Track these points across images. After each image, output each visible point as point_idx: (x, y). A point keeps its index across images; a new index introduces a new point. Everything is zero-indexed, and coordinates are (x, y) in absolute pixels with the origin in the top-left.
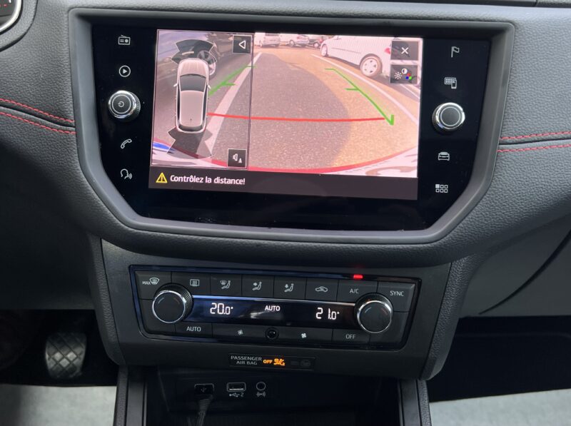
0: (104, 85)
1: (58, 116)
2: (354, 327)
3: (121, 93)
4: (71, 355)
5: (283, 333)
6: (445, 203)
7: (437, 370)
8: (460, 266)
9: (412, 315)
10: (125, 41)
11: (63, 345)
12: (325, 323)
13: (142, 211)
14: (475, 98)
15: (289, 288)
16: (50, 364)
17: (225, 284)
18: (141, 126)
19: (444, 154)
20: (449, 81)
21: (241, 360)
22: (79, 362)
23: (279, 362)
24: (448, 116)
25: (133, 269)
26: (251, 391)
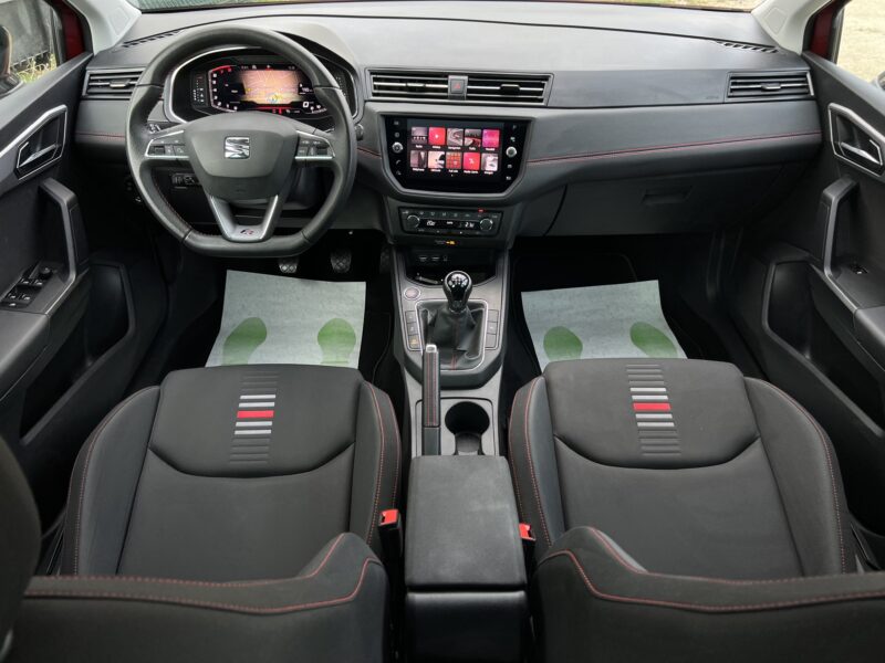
0: (390, 140)
1: (375, 152)
2: (479, 230)
3: (396, 144)
4: (344, 261)
5: (454, 232)
6: (510, 183)
7: (510, 247)
8: (517, 208)
9: (499, 226)
10: (397, 123)
11: (339, 256)
12: (469, 228)
13: (404, 186)
14: (520, 146)
15: (456, 215)
16: (334, 265)
17: (433, 214)
18: (404, 156)
19: (510, 166)
20: (512, 139)
21: (439, 242)
22: (349, 263)
23: (452, 243)
24: (511, 152)
25: (400, 208)
26: (441, 258)
